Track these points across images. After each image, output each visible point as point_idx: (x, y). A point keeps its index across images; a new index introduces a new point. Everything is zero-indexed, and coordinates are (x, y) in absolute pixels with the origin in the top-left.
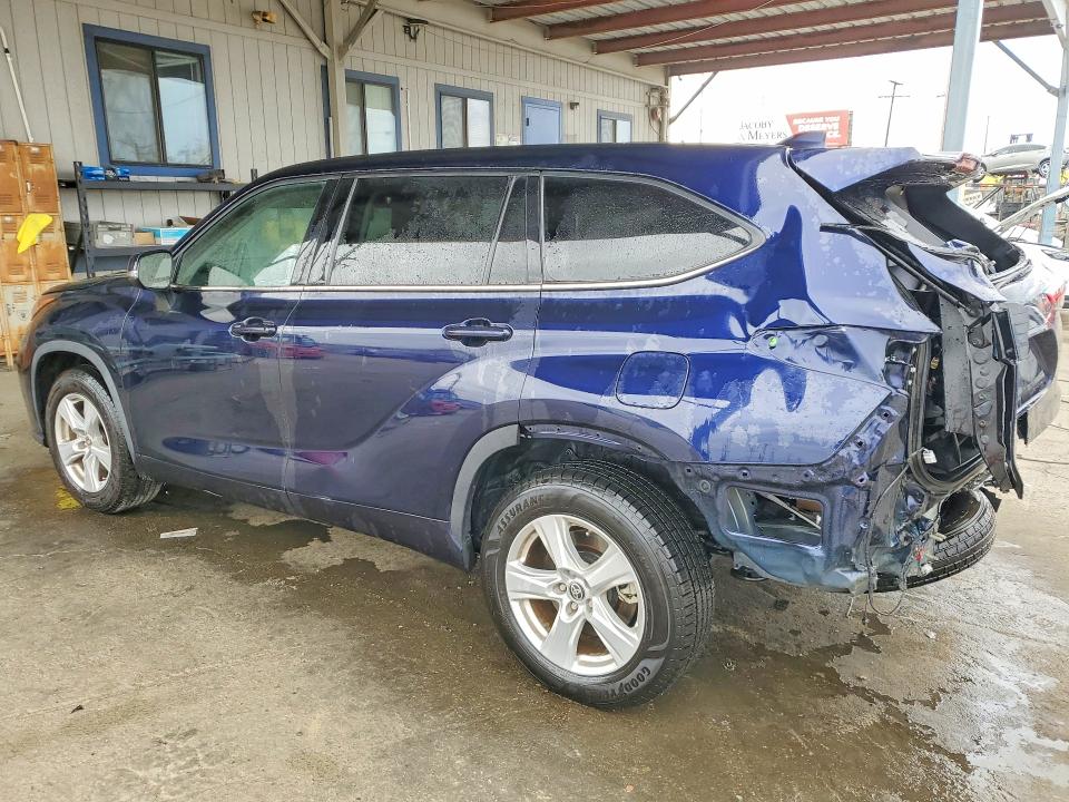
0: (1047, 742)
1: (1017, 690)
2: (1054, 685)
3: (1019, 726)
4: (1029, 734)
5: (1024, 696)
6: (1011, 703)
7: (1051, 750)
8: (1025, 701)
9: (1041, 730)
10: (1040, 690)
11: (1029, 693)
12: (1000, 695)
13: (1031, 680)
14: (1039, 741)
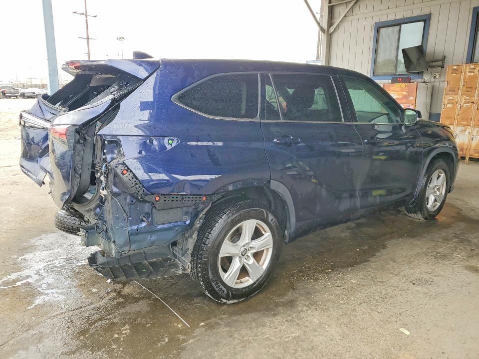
0: (24, 282)
1: (46, 292)
2: (35, 302)
3: (35, 281)
4: (30, 280)
5: (42, 291)
6: (44, 286)
7: (21, 280)
8: (40, 289)
9: (29, 284)
10: (38, 297)
11: (42, 294)
12: (50, 286)
13: (44, 299)
14: (26, 281)
